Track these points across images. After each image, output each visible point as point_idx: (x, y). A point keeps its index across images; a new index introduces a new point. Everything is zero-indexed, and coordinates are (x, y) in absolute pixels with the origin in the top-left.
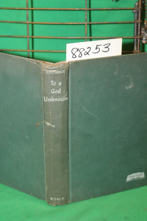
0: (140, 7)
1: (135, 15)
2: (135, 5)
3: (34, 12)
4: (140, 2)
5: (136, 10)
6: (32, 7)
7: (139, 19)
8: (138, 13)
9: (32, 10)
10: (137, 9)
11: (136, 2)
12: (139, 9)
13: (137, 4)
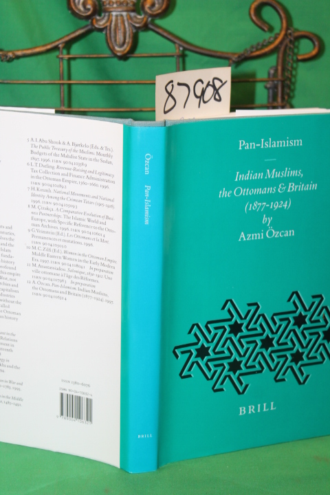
0: (280, 77)
1: (269, 93)
2: (269, 74)
3: (74, 88)
4: (280, 68)
5: (270, 82)
6: (69, 78)
7: (279, 100)
8: (275, 87)
9: (70, 85)
10: (273, 81)
11: (271, 68)
12: (278, 81)
13: (272, 72)
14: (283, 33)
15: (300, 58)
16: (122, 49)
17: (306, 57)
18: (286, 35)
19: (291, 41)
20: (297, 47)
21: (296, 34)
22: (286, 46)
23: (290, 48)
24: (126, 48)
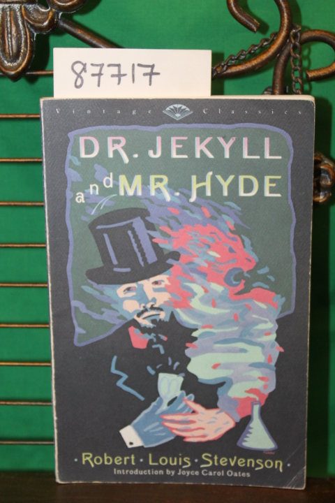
14: (283, 34)
15: (311, 75)
16: (15, 64)
17: (321, 73)
18: (287, 36)
19: (295, 47)
20: (308, 57)
21: (305, 36)
22: (289, 56)
23: (295, 59)
24: (22, 62)
